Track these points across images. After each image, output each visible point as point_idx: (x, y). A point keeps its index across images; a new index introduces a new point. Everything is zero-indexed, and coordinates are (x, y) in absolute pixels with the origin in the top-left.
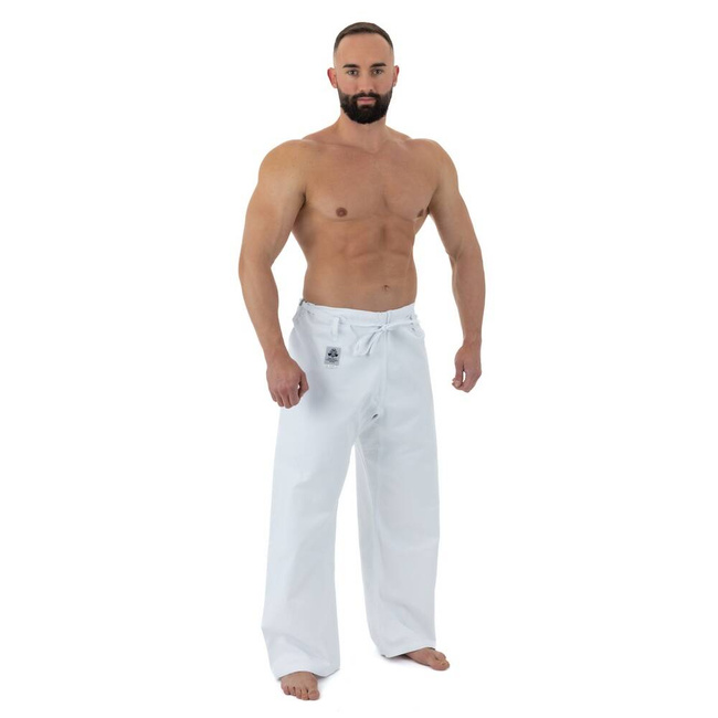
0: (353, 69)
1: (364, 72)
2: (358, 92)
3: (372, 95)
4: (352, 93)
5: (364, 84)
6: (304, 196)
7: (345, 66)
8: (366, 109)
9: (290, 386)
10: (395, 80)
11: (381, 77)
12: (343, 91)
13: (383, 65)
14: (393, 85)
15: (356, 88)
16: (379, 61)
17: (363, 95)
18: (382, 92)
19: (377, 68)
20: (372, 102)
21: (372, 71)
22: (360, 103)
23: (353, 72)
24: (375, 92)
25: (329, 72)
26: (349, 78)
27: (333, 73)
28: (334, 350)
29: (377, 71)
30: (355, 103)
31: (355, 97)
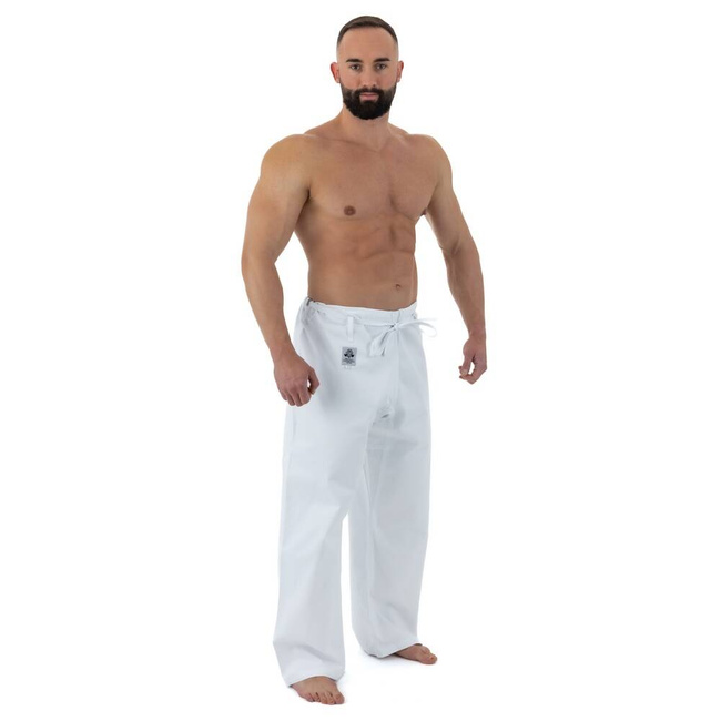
0: (356, 64)
1: (367, 67)
2: (360, 87)
3: (375, 90)
4: (354, 88)
5: (367, 79)
6: (309, 192)
7: (348, 61)
8: (369, 104)
9: (299, 384)
10: (399, 75)
11: (385, 72)
12: (346, 86)
13: (388, 60)
14: (397, 81)
15: (359, 83)
16: (382, 56)
17: (365, 90)
18: (385, 87)
19: (380, 63)
20: (375, 98)
21: (375, 66)
22: (363, 98)
23: (356, 67)
24: (378, 87)
25: (332, 67)
26: (352, 73)
27: (336, 68)
28: (350, 351)
29: (381, 66)
30: (358, 98)
31: (358, 93)
